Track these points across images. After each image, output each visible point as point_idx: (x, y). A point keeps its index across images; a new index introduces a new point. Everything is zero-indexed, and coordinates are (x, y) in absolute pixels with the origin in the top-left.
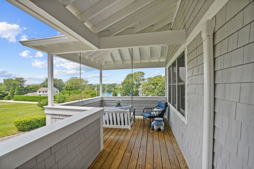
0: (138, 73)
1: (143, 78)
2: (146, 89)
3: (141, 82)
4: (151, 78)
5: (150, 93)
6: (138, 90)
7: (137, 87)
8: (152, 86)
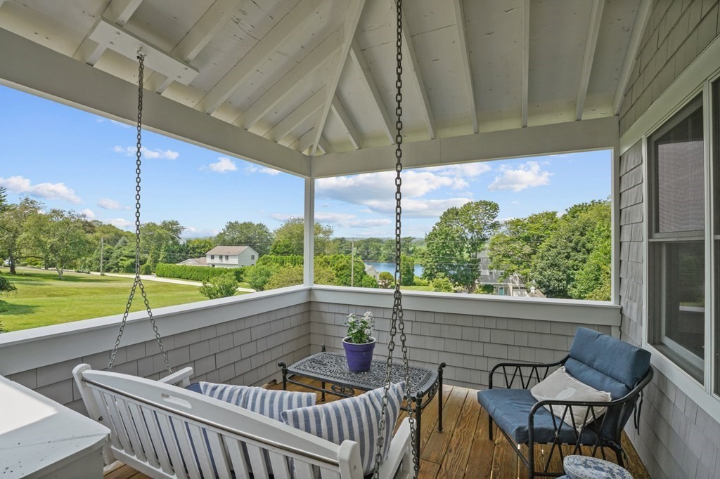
1: (493, 222)
2: (504, 256)
3: (486, 233)
4: (519, 220)
5: (515, 267)
6: (476, 257)
7: (475, 250)
8: (522, 245)
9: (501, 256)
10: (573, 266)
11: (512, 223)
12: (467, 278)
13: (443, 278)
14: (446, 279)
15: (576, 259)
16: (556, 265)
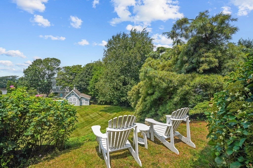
0: (52, 59)
1: (58, 67)
3: (55, 71)
4: (68, 67)
5: (67, 84)
6: (50, 81)
7: (50, 78)
8: (69, 76)
9: (61, 80)
10: (88, 80)
11: (66, 68)
12: (46, 89)
13: (33, 90)
14: (35, 90)
15: (89, 78)
16: (82, 80)
